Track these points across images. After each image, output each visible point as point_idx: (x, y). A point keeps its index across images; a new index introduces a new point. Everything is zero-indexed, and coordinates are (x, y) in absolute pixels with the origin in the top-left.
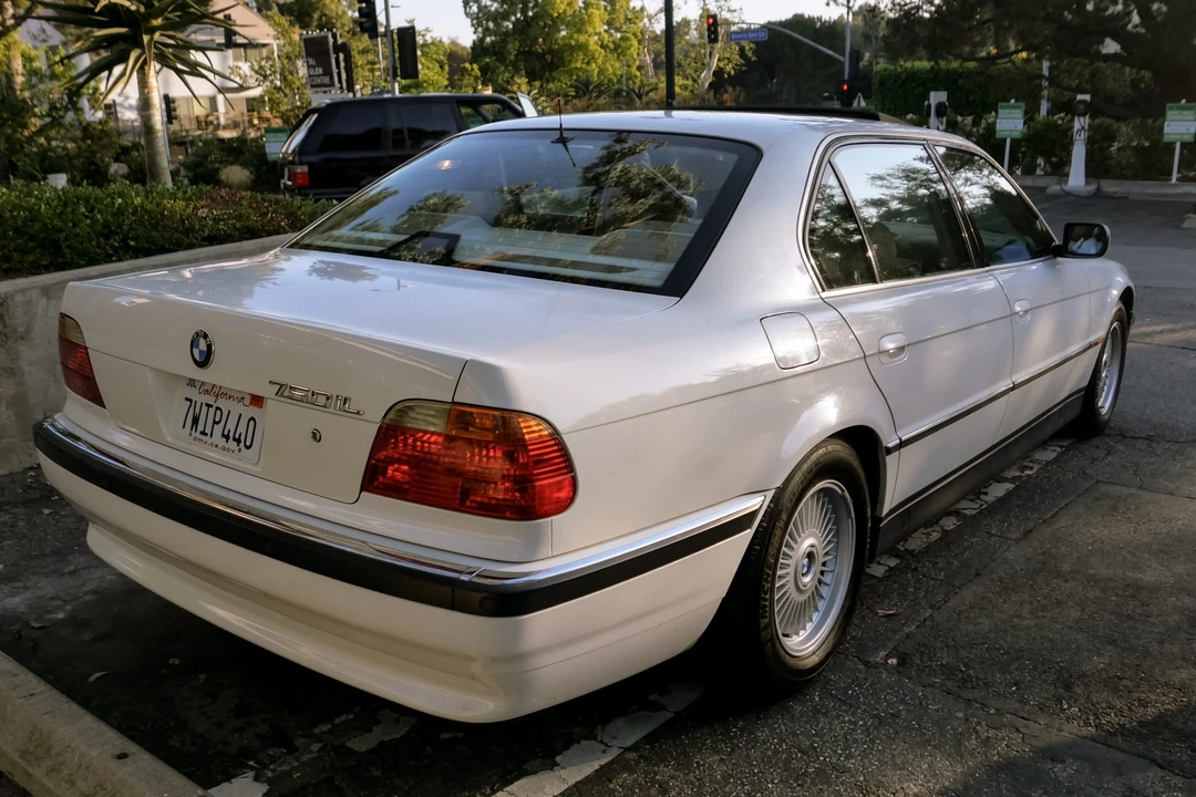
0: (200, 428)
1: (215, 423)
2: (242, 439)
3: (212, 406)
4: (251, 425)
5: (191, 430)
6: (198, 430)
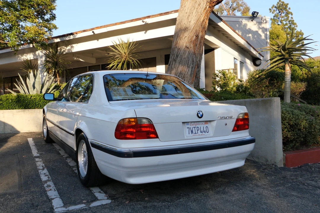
0: (194, 132)
1: (198, 130)
2: (206, 131)
3: (195, 127)
4: (207, 128)
5: (192, 134)
6: (194, 133)
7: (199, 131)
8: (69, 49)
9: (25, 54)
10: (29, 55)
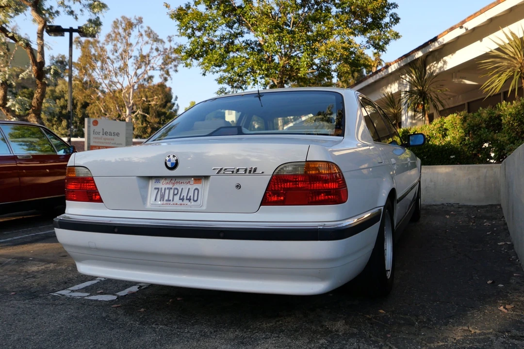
0: (166, 198)
1: (174, 195)
2: (192, 198)
4: (196, 192)
5: (160, 201)
6: (165, 200)
7: (177, 198)
8: (441, 68)
9: (389, 85)
10: (393, 85)
